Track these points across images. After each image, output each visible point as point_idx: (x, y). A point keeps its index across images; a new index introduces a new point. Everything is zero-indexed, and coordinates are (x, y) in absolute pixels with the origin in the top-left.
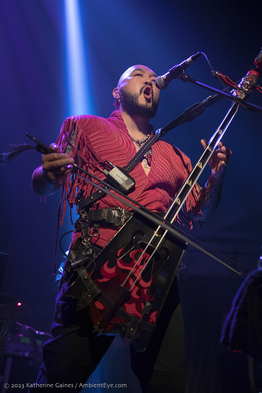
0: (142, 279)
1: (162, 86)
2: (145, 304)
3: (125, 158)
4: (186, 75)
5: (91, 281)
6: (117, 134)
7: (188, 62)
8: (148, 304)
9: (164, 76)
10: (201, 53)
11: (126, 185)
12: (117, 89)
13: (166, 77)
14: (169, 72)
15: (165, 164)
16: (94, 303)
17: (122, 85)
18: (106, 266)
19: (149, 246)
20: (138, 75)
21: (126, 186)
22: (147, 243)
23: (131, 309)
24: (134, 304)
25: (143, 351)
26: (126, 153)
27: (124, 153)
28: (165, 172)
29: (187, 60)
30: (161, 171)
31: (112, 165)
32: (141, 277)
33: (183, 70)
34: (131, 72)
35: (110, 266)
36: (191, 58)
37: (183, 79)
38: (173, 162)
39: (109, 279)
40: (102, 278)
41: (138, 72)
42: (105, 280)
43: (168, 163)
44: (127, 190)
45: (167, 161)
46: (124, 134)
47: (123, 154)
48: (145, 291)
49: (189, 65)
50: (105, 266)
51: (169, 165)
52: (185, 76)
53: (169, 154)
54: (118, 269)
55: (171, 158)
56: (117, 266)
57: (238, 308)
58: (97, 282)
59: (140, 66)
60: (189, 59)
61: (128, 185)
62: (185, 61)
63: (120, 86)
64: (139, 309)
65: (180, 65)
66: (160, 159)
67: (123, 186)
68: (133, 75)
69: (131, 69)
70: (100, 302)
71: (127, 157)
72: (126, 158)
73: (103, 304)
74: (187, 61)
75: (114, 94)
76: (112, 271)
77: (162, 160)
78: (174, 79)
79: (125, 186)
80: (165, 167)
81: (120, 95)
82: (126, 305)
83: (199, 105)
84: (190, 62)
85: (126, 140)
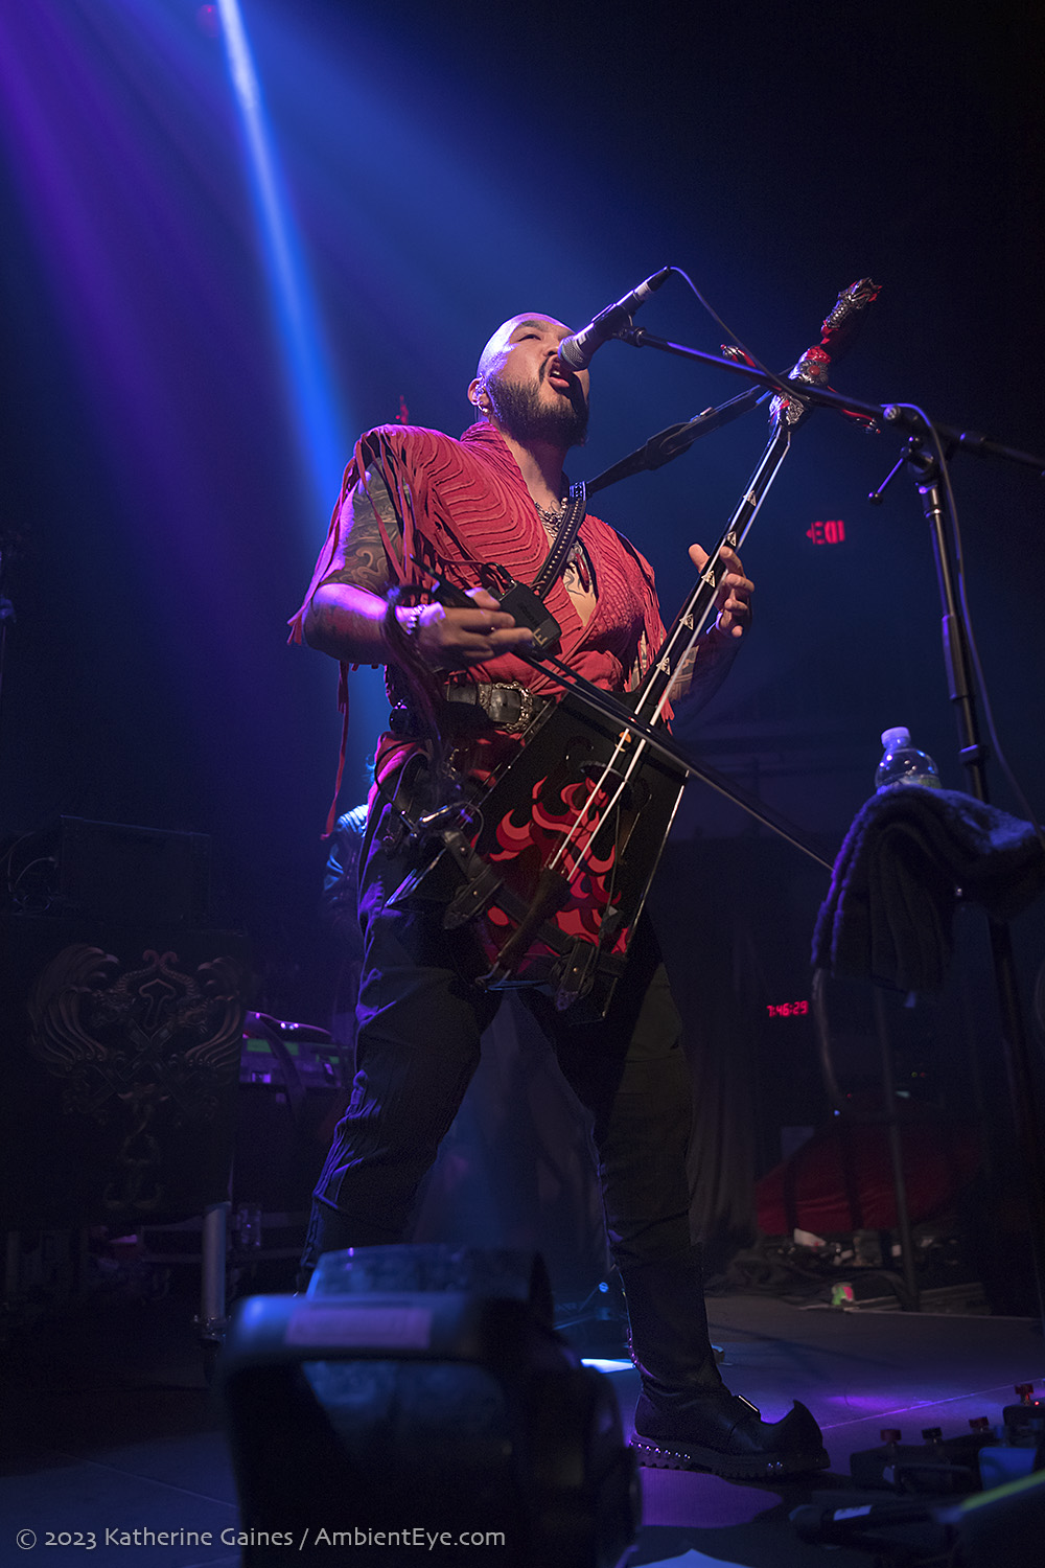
0: (593, 857)
1: (576, 362)
2: (602, 912)
3: (528, 559)
4: (639, 330)
5: (477, 860)
8: (612, 911)
9: (581, 336)
10: (672, 268)
12: (478, 383)
13: (585, 339)
14: (591, 326)
16: (484, 913)
17: (492, 370)
18: (508, 822)
19: (609, 772)
20: (530, 337)
22: (604, 765)
23: (569, 922)
24: (576, 912)
25: (601, 1019)
26: (527, 547)
27: (524, 548)
29: (636, 291)
32: (590, 852)
33: (630, 317)
34: (509, 334)
35: (517, 823)
36: (648, 283)
37: (632, 341)
39: (516, 854)
40: (499, 851)
41: (529, 330)
42: (507, 855)
46: (517, 492)
47: (521, 549)
48: (601, 880)
49: (643, 302)
50: (506, 821)
52: (636, 333)
54: (536, 830)
56: (534, 821)
57: (845, 883)
58: (489, 861)
59: (530, 316)
60: (642, 288)
62: (631, 292)
63: (484, 373)
64: (588, 923)
65: (618, 304)
68: (515, 339)
69: (507, 329)
70: (500, 908)
71: (532, 558)
72: (530, 561)
73: (506, 913)
74: (637, 293)
75: (472, 396)
76: (522, 833)
78: (608, 343)
81: (488, 395)
82: (560, 915)
83: (682, 430)
84: (644, 295)
85: (527, 516)
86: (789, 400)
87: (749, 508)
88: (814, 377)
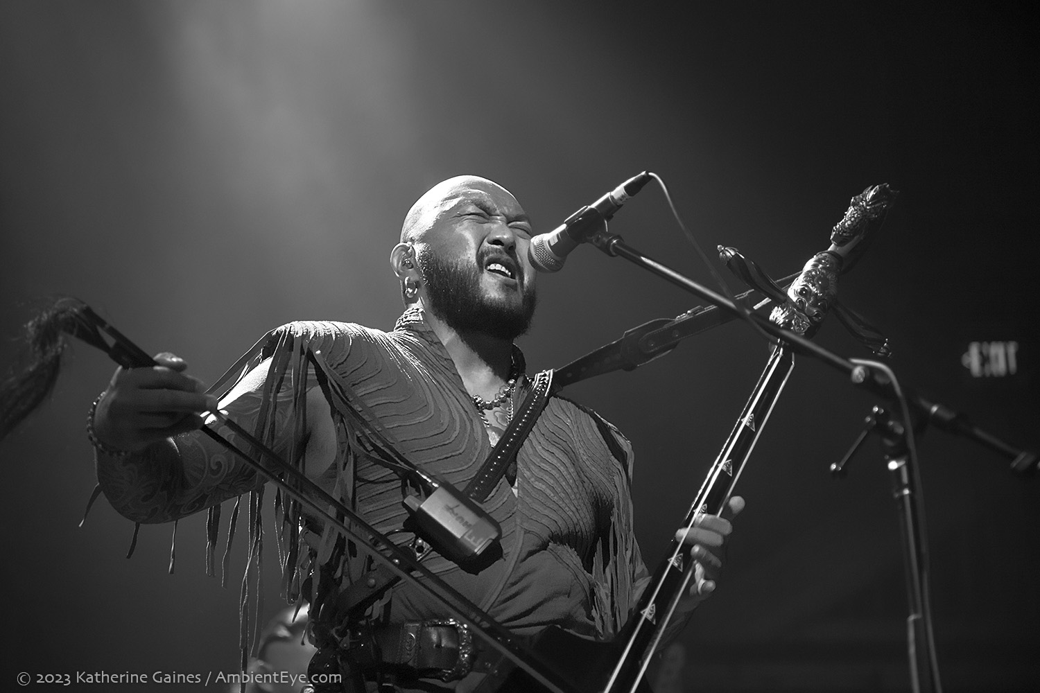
1: (547, 265)
3: (460, 469)
4: (614, 238)
6: (431, 393)
7: (616, 197)
9: (551, 237)
10: (650, 174)
11: (474, 538)
13: (556, 241)
14: (563, 227)
15: (562, 469)
21: (475, 541)
26: (461, 451)
27: (458, 452)
28: (563, 495)
29: (612, 193)
30: (552, 495)
31: (430, 481)
33: (606, 222)
36: (626, 188)
37: (606, 248)
38: (585, 458)
43: (568, 465)
44: (479, 553)
45: (566, 460)
46: (448, 389)
47: (454, 454)
49: (620, 208)
51: (572, 470)
52: (610, 241)
53: (571, 435)
55: (577, 445)
60: (619, 191)
61: (481, 539)
62: (607, 195)
65: (594, 206)
66: (546, 455)
67: (466, 540)
71: (467, 464)
72: (464, 468)
74: (612, 197)
77: (550, 457)
78: (580, 246)
79: (471, 541)
80: (561, 480)
83: (666, 326)
84: (620, 199)
85: (459, 412)
86: (794, 313)
87: (748, 434)
88: (822, 288)
